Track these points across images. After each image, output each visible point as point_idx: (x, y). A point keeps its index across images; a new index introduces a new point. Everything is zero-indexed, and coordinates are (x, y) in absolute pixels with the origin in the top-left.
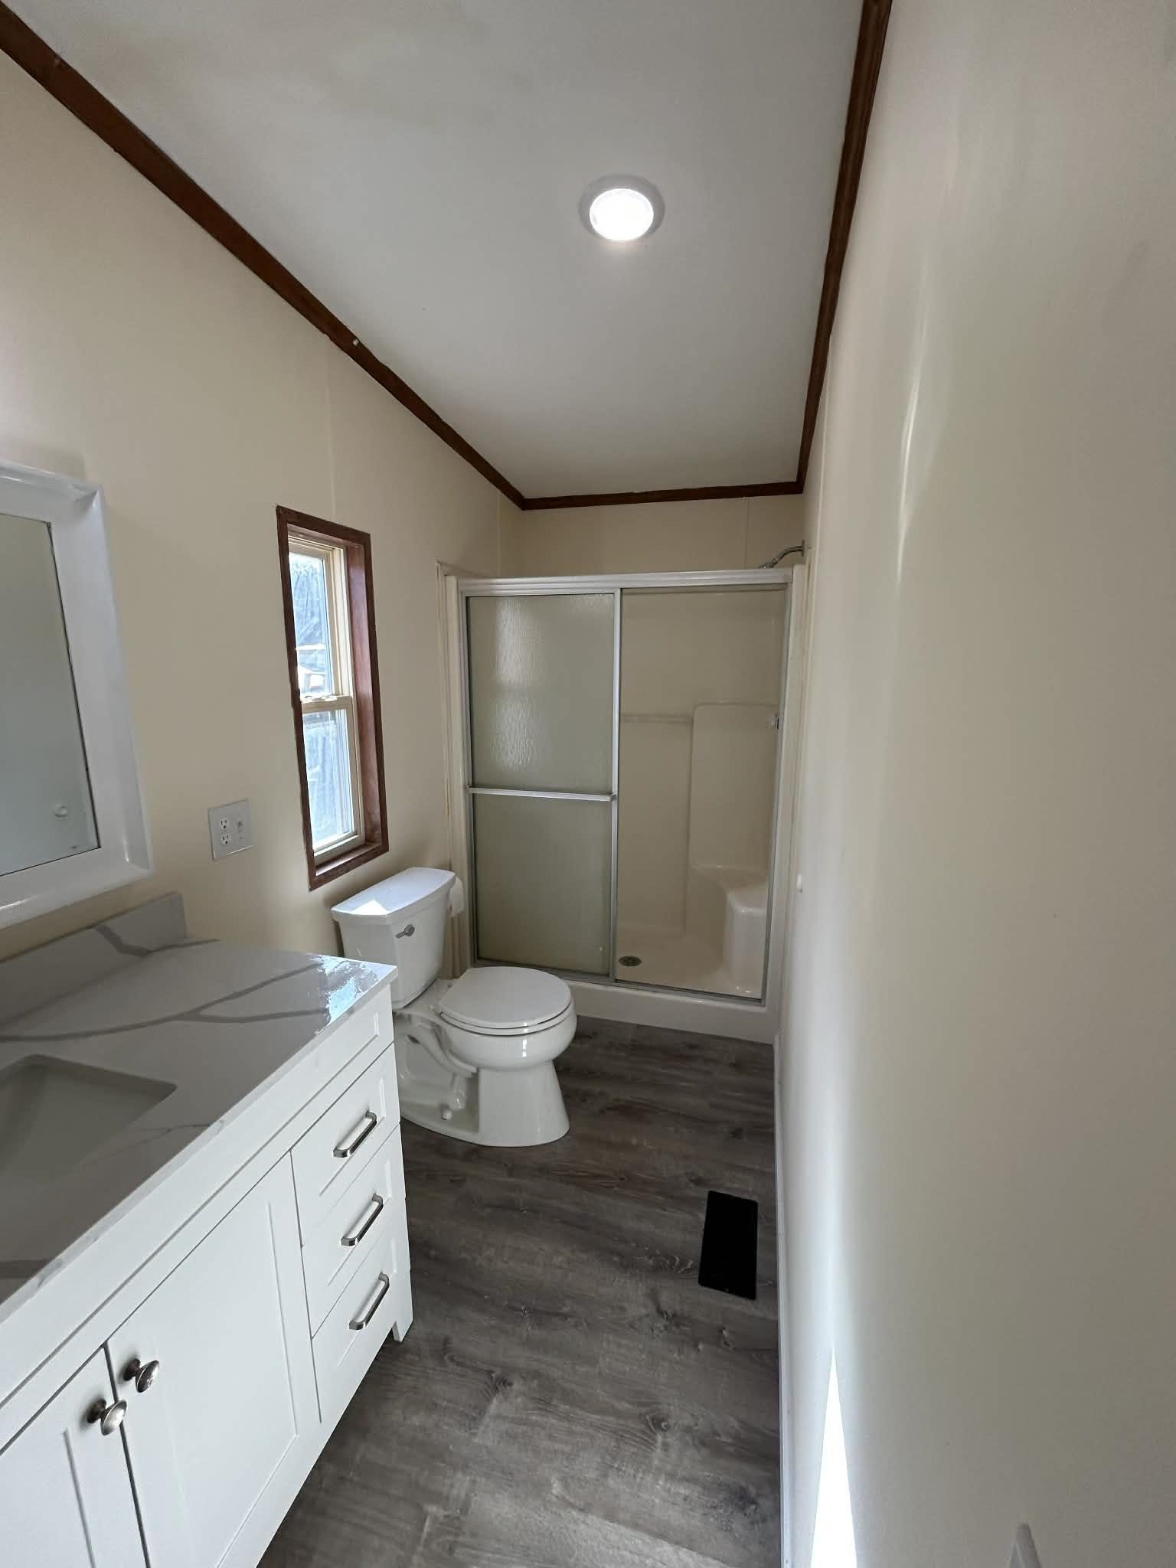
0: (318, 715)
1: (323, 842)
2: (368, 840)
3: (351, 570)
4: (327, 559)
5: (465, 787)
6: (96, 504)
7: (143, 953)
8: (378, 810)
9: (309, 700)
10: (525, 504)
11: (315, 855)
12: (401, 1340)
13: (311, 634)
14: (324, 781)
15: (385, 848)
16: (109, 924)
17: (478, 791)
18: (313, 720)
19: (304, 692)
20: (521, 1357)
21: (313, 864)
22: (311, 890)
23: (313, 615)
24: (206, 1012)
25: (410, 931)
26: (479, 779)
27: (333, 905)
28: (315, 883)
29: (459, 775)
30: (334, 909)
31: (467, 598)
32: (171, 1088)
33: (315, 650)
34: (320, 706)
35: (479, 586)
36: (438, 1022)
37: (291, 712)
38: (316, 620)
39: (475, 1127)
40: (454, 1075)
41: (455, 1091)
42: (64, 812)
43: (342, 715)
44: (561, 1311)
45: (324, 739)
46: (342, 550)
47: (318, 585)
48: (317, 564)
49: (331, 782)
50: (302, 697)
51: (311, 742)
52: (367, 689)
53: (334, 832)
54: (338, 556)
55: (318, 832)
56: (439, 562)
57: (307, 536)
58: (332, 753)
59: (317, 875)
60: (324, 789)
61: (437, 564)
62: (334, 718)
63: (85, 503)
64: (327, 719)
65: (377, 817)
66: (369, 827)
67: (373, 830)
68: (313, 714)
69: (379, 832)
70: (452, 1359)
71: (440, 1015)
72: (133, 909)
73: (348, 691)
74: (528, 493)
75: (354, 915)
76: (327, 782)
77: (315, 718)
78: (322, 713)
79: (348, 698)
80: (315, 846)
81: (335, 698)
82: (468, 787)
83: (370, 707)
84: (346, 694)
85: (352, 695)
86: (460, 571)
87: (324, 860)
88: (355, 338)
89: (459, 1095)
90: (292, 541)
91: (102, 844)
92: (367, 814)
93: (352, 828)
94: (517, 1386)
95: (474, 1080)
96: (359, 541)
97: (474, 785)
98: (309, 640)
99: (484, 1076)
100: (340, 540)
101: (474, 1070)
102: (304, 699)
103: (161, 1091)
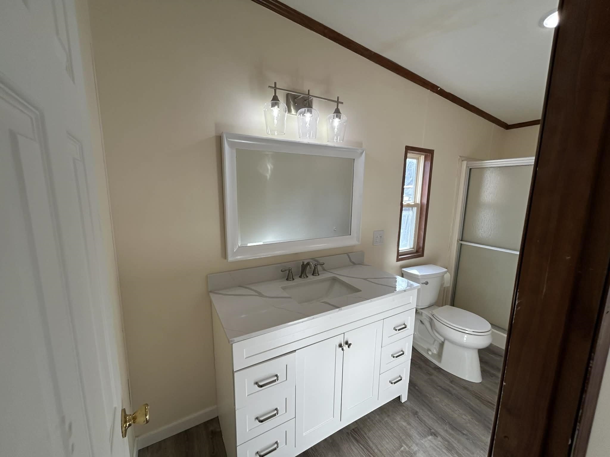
0: (407, 209)
1: (402, 249)
2: (417, 252)
3: (426, 162)
4: (418, 159)
5: (458, 241)
6: (364, 154)
7: (354, 264)
8: (422, 242)
9: (405, 204)
10: (507, 127)
11: (400, 252)
12: (403, 402)
13: (409, 183)
14: (406, 229)
15: (422, 255)
16: (349, 254)
17: (463, 243)
18: (406, 210)
19: (404, 201)
20: (443, 433)
21: (399, 254)
22: (397, 261)
23: (411, 177)
24: (367, 279)
25: (427, 283)
26: (464, 239)
27: (403, 268)
28: (398, 260)
29: (456, 236)
30: (403, 269)
31: (470, 169)
32: (361, 291)
33: (410, 188)
34: (409, 205)
35: (478, 164)
36: (432, 317)
37: (400, 207)
38: (411, 178)
39: (440, 361)
40: (435, 340)
41: (434, 346)
42: (336, 230)
43: (415, 209)
44: (462, 432)
45: (408, 216)
46: (424, 156)
47: (414, 167)
48: (415, 161)
49: (408, 230)
50: (403, 202)
51: (404, 216)
52: (425, 201)
53: (406, 246)
54: (422, 158)
55: (401, 245)
56: (460, 156)
57: (413, 153)
58: (409, 221)
59: (399, 257)
60: (405, 232)
61: (459, 157)
62: (412, 210)
63: (362, 153)
64: (410, 210)
65: (421, 245)
66: (418, 247)
67: (420, 248)
68: (406, 208)
69: (421, 249)
70: (418, 417)
71: (433, 315)
72: (354, 252)
73: (418, 201)
74: (509, 123)
75: (409, 273)
76: (407, 229)
77: (406, 209)
78: (409, 208)
79: (418, 204)
80: (400, 249)
81: (413, 203)
82: (459, 241)
83: (425, 207)
84: (417, 202)
85: (419, 203)
86: (469, 159)
87: (402, 254)
88: (439, 87)
89: (435, 348)
90: (409, 155)
91: (351, 234)
92: (418, 243)
93: (412, 247)
94: (439, 438)
95: (442, 345)
96: (430, 153)
97: (462, 240)
98: (409, 184)
99: (446, 343)
100: (424, 153)
101: (443, 340)
102: (404, 203)
103: (358, 291)
